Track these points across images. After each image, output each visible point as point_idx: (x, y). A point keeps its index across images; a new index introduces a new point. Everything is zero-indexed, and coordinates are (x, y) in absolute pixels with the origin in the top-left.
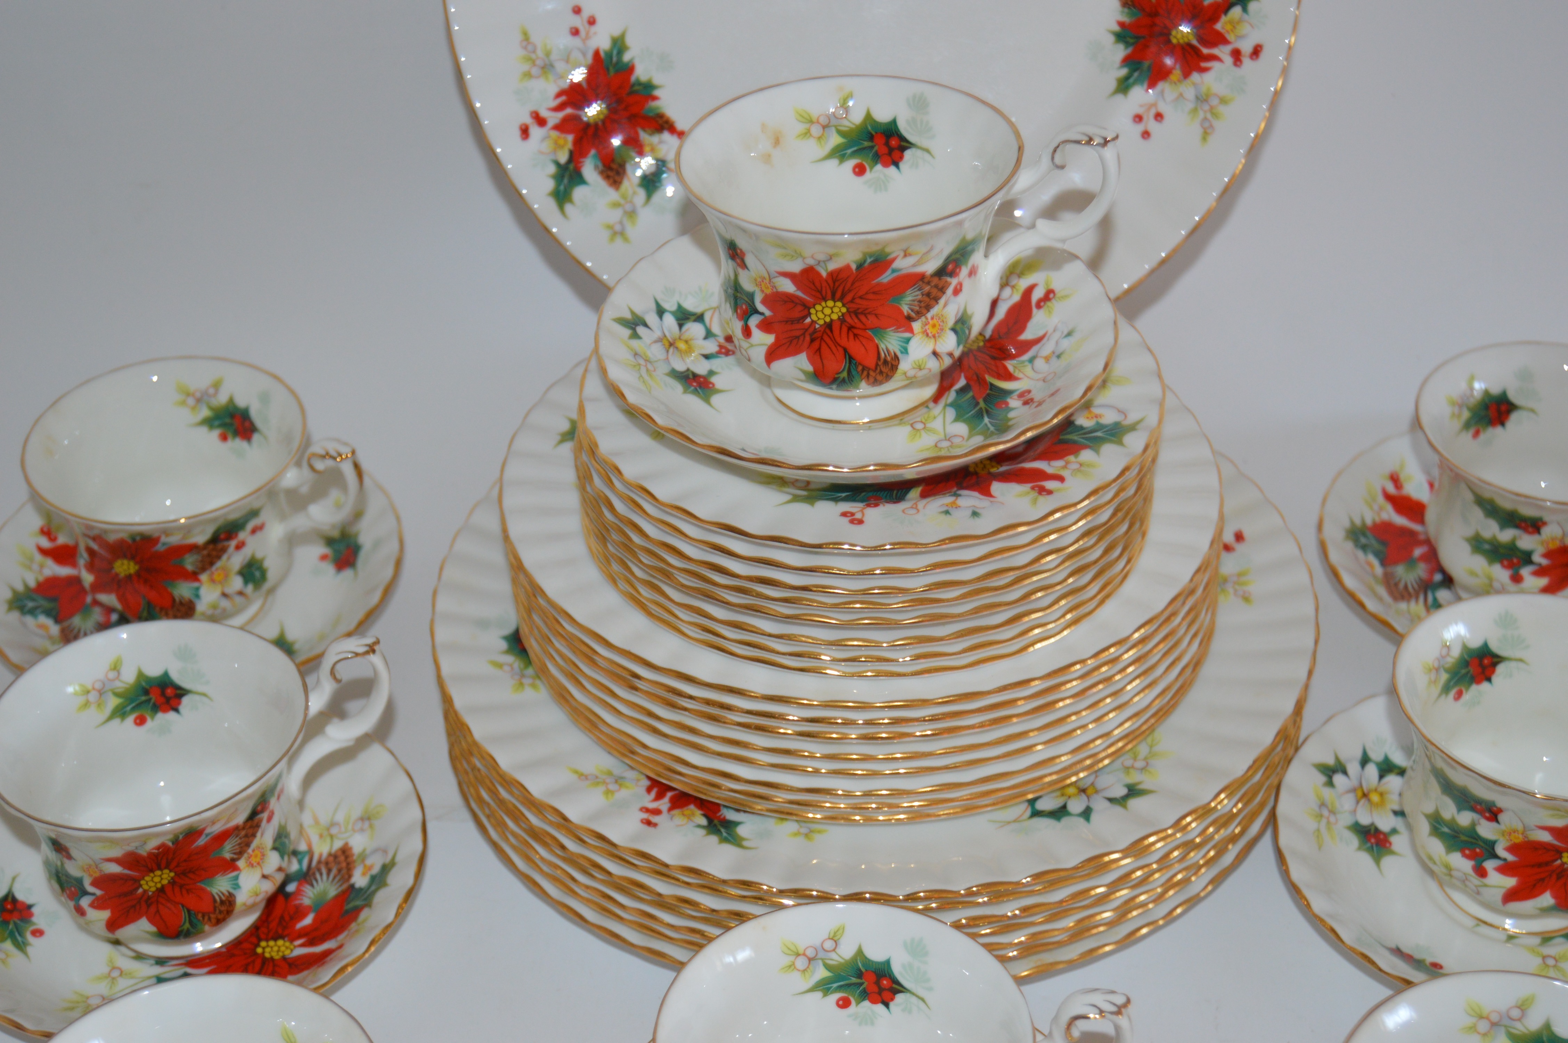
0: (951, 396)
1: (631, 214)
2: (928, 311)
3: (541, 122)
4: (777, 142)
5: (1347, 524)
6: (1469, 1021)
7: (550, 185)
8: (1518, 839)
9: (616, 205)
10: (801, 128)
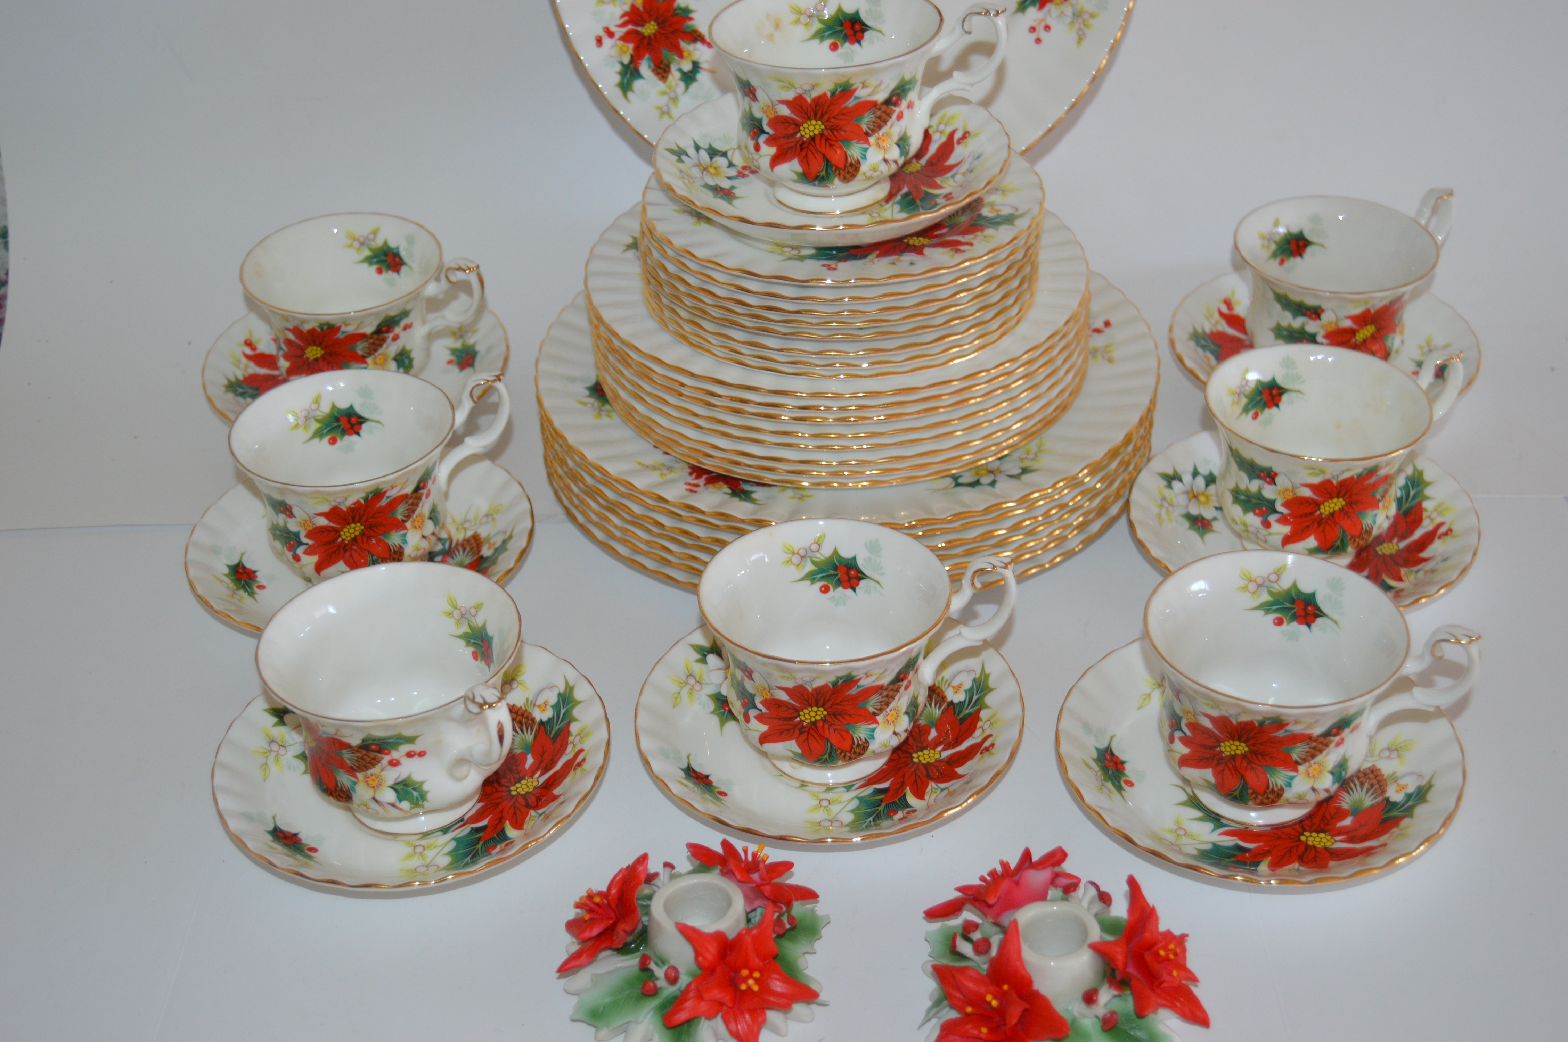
0: (898, 198)
1: (675, 99)
2: (880, 129)
3: (611, 34)
4: (777, 26)
5: (1191, 330)
6: (1243, 583)
7: (617, 78)
8: (1290, 496)
9: (664, 93)
10: (794, 17)
